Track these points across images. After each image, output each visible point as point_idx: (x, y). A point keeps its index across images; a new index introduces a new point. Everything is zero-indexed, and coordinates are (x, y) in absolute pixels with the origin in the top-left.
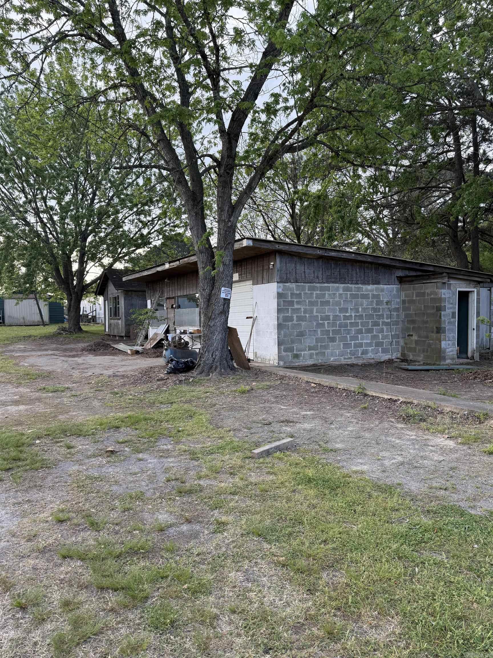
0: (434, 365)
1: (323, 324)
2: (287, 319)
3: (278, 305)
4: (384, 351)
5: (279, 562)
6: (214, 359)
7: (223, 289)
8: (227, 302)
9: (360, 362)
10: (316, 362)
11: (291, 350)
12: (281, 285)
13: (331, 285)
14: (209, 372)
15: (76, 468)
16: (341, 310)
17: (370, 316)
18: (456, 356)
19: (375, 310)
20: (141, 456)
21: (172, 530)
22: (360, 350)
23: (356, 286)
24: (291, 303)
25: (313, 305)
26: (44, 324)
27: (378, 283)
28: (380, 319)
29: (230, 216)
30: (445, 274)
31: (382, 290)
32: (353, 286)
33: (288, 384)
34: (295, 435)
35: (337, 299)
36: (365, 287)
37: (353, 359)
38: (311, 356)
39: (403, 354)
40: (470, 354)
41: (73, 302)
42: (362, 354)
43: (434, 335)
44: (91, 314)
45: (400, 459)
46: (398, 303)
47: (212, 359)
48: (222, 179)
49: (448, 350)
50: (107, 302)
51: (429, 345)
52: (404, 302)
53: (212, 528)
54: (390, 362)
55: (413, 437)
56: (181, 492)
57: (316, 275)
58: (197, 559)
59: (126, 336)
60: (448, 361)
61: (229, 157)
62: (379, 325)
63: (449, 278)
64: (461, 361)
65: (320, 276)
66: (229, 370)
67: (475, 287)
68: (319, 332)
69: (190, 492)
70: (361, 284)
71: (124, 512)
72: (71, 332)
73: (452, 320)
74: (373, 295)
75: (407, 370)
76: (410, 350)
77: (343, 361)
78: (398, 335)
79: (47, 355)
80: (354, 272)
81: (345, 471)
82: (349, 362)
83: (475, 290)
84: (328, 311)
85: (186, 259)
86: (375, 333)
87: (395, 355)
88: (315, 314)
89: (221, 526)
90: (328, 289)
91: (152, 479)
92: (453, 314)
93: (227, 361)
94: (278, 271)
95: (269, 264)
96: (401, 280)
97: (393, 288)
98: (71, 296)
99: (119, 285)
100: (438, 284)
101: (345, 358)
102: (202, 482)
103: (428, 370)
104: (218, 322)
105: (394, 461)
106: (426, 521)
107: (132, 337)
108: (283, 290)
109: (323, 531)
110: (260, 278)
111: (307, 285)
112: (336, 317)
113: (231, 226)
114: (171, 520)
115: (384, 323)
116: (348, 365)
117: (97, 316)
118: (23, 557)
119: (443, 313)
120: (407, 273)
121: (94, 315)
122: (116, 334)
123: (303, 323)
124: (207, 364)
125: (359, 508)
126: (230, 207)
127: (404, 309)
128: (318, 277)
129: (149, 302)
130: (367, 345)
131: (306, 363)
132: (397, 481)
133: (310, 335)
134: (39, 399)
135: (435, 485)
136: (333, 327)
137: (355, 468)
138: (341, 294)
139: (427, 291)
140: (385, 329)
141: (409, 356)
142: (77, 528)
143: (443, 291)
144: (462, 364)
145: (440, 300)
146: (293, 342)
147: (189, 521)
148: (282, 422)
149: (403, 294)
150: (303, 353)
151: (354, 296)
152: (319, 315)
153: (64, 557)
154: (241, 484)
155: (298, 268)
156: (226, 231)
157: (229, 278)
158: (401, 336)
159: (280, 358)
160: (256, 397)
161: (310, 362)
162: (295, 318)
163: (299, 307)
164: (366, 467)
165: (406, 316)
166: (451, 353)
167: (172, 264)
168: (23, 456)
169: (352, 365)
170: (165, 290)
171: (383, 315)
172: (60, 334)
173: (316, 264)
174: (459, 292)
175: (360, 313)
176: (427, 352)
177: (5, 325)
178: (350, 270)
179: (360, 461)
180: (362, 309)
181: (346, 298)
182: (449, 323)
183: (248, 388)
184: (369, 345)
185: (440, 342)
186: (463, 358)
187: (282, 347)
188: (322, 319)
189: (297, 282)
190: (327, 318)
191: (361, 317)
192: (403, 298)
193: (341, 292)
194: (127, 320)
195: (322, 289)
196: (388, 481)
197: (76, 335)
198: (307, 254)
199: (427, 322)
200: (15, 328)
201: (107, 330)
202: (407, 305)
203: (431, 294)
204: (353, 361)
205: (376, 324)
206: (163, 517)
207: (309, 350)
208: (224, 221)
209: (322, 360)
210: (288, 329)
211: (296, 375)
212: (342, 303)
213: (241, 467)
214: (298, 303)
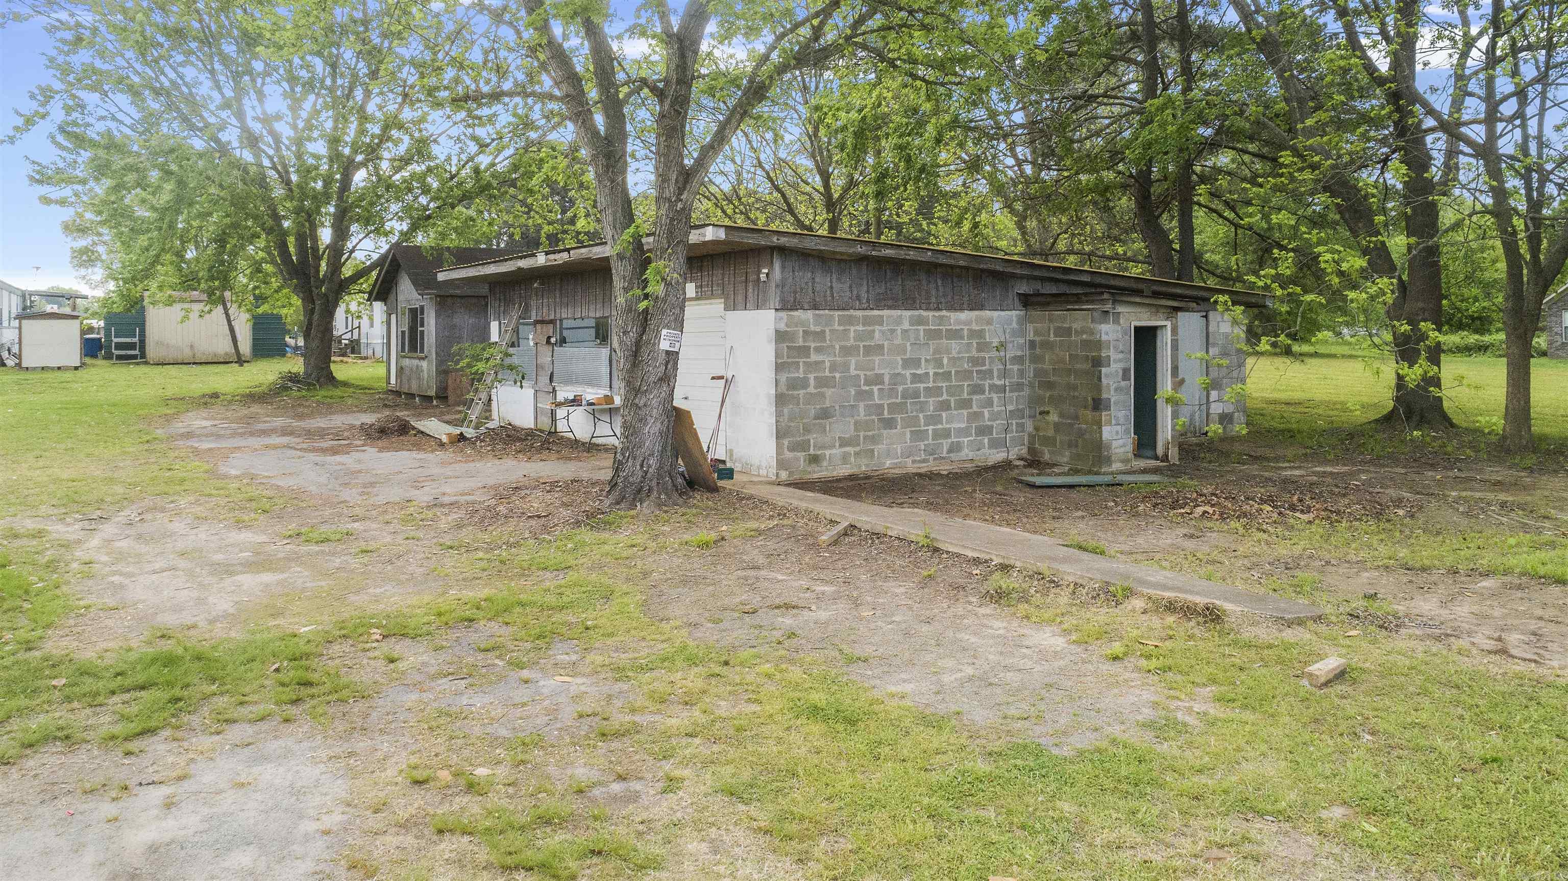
0: (1090, 472)
1: (870, 394)
2: (793, 384)
3: (777, 356)
4: (994, 444)
5: (760, 828)
6: (646, 473)
7: (664, 332)
8: (672, 357)
9: (944, 469)
10: (854, 470)
11: (802, 446)
12: (783, 314)
13: (886, 313)
14: (634, 499)
15: (414, 696)
16: (907, 363)
17: (967, 374)
18: (1130, 455)
19: (975, 361)
20: (525, 674)
21: (596, 792)
22: (946, 444)
23: (937, 314)
24: (804, 351)
25: (851, 355)
26: (240, 361)
27: (981, 307)
28: (985, 379)
29: (681, 191)
30: (1106, 296)
31: (989, 322)
32: (930, 314)
33: (794, 527)
34: (800, 632)
35: (898, 341)
36: (954, 316)
37: (931, 463)
38: (845, 458)
39: (1031, 450)
40: (1160, 451)
41: (316, 317)
42: (950, 451)
43: (1089, 414)
44: (348, 336)
45: (970, 671)
46: (1021, 347)
47: (640, 473)
48: (667, 121)
49: (1115, 444)
50: (393, 317)
51: (1081, 434)
52: (1032, 344)
53: (660, 785)
54: (1006, 465)
55: (1001, 632)
56: (604, 735)
57: (855, 293)
58: (641, 827)
59: (438, 397)
60: (1116, 466)
61: (679, 82)
62: (983, 392)
63: (1115, 302)
64: (1142, 463)
65: (864, 295)
66: (675, 495)
67: (1167, 319)
68: (862, 410)
69: (619, 735)
70: (947, 309)
71: (517, 766)
72: (309, 384)
73: (1123, 384)
74: (970, 330)
75: (1032, 486)
76: (1048, 441)
77: (911, 468)
78: (1022, 410)
79: (275, 447)
80: (932, 286)
81: (876, 694)
82: (924, 468)
83: (1168, 324)
84: (880, 365)
85: (583, 250)
86: (975, 408)
87: (1015, 452)
88: (853, 372)
89: (671, 784)
90: (880, 321)
91: (553, 712)
92: (1126, 371)
93: (671, 477)
94: (777, 286)
95: (759, 272)
96: (1026, 301)
97: (1014, 315)
98: (313, 302)
99: (424, 282)
100: (1095, 314)
101: (914, 462)
102: (637, 718)
103: (1071, 487)
104: (654, 399)
105: (959, 675)
106: (983, 767)
107: (452, 399)
108: (787, 325)
109: (827, 785)
110: (740, 298)
111: (837, 313)
112: (896, 378)
113: (683, 209)
114: (595, 775)
115: (993, 387)
116: (920, 475)
117: (363, 341)
118: (376, 834)
119: (1104, 370)
120: (1038, 286)
121: (355, 337)
122: (414, 389)
123: (829, 392)
124: (632, 485)
125: (885, 750)
126: (680, 173)
127: (1035, 359)
128: (858, 298)
129: (494, 326)
130: (960, 432)
131: (835, 474)
132: (954, 708)
133: (842, 415)
134: (295, 558)
135: (1012, 712)
136: (890, 397)
137: (893, 689)
138: (906, 331)
139: (1075, 326)
140: (996, 400)
141: (1042, 453)
142: (446, 792)
143: (1104, 327)
144: (1144, 471)
145: (1098, 345)
146: (807, 430)
147: (621, 778)
148: (777, 608)
149: (1030, 327)
150: (827, 452)
151: (934, 335)
152: (862, 374)
153: (440, 832)
154: (703, 719)
155: (817, 280)
156: (672, 219)
157: (677, 311)
158: (1027, 412)
159: (782, 464)
160: (728, 555)
161: (844, 471)
162: (812, 382)
163: (820, 358)
164: (912, 686)
165: (1037, 373)
166: (1122, 450)
167: (552, 257)
168: (314, 677)
169: (931, 476)
170: (533, 303)
171: (990, 372)
172: (285, 388)
173: (854, 271)
174: (1136, 328)
175: (945, 369)
176: (1077, 446)
177: (146, 363)
178: (924, 282)
179: (903, 676)
180: (949, 359)
181: (917, 338)
182: (1116, 390)
183: (713, 536)
184: (965, 432)
185: (1100, 428)
186: (1148, 458)
187: (786, 442)
188: (867, 383)
189: (815, 307)
190: (878, 380)
191: (947, 376)
192: (1031, 336)
193: (906, 325)
194: (440, 362)
195: (867, 321)
196: (942, 709)
197: (323, 393)
198: (834, 253)
199: (1075, 388)
200: (173, 370)
201: (393, 381)
202: (1038, 351)
203: (1083, 332)
204: (931, 466)
205: (977, 389)
206: (582, 773)
207: (840, 446)
208: (670, 200)
209: (867, 465)
210: (798, 404)
211: (811, 506)
212: (909, 348)
213: (704, 692)
214: (818, 350)
